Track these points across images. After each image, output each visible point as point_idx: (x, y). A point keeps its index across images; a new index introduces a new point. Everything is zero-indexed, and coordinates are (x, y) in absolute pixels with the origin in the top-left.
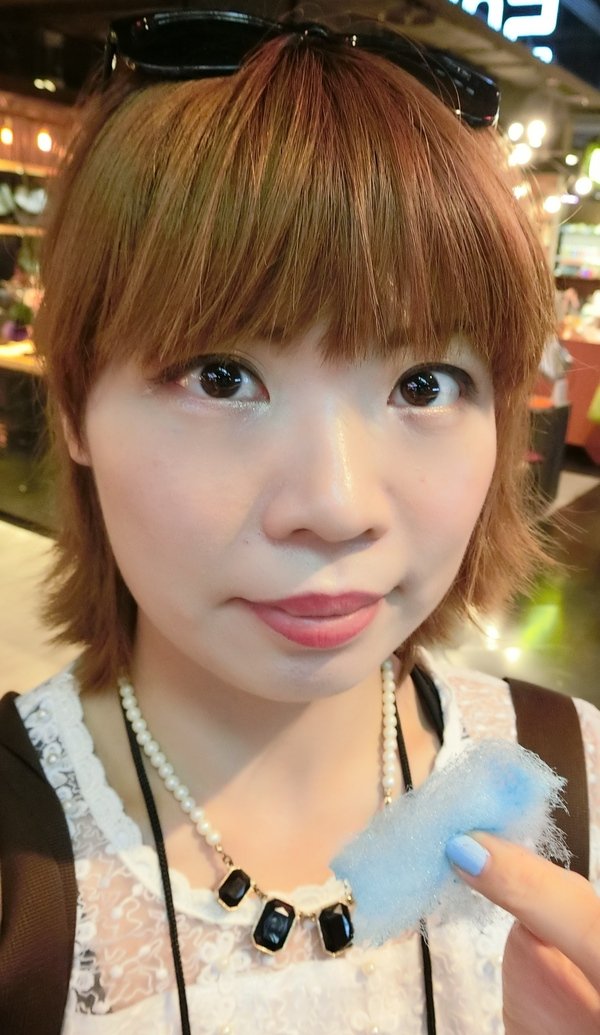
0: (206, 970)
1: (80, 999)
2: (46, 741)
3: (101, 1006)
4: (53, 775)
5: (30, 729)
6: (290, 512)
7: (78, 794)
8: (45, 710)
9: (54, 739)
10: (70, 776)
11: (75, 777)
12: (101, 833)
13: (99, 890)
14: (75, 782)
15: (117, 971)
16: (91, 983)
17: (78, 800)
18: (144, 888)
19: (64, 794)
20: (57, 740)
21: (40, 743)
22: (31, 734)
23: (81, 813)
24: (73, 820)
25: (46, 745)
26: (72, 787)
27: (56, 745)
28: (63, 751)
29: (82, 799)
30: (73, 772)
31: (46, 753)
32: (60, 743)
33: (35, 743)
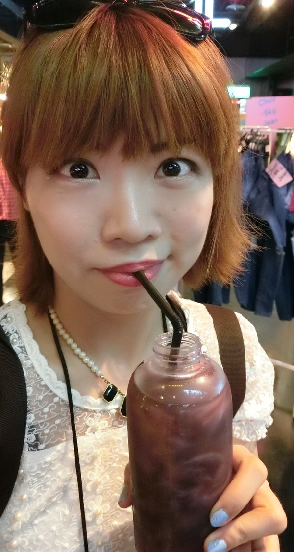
0: (89, 429)
1: (30, 445)
2: (11, 332)
3: (41, 446)
4: (16, 348)
5: (3, 326)
6: (112, 230)
7: (27, 356)
8: (9, 318)
9: (14, 331)
10: (23, 349)
11: (25, 349)
12: (38, 375)
13: (36, 401)
14: (26, 351)
15: (47, 431)
16: (34, 439)
17: (27, 359)
18: (60, 398)
19: (21, 357)
20: (16, 332)
21: (8, 332)
22: (4, 328)
23: (29, 365)
24: (25, 369)
25: (11, 334)
26: (24, 353)
27: (15, 334)
28: (19, 337)
29: (29, 359)
30: (24, 347)
31: (11, 338)
32: (18, 334)
33: (6, 332)
